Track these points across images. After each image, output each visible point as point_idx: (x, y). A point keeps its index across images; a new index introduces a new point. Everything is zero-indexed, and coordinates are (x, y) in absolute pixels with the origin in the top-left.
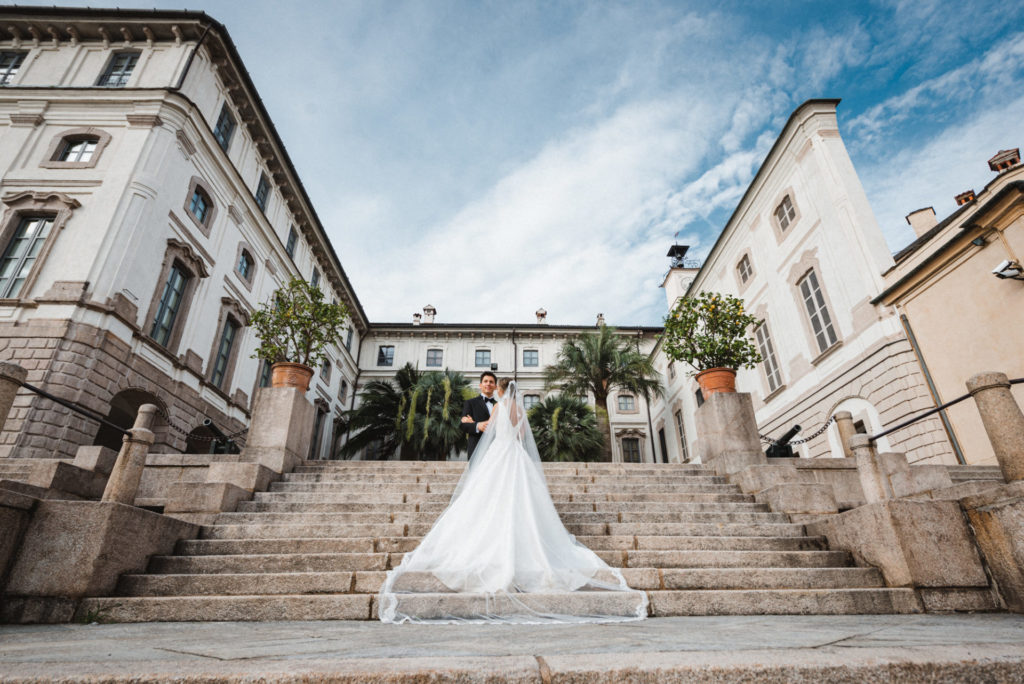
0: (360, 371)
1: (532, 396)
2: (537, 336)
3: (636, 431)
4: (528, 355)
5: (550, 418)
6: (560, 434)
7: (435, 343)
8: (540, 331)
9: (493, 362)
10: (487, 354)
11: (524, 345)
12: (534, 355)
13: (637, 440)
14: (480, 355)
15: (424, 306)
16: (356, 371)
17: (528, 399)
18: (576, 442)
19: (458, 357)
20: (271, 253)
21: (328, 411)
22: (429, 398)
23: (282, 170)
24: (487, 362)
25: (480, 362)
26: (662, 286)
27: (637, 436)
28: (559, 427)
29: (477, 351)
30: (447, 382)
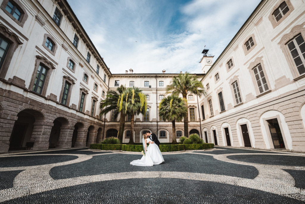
0: (109, 88)
1: (162, 95)
2: (163, 77)
3: (194, 106)
4: (160, 83)
5: (169, 103)
6: (173, 108)
7: (132, 79)
8: (164, 75)
9: (150, 85)
10: (148, 83)
11: (159, 79)
12: (162, 83)
13: (194, 109)
14: (146, 83)
15: (129, 69)
16: (108, 88)
17: (161, 96)
18: (178, 111)
19: (139, 83)
20: (64, 42)
21: (97, 101)
22: (127, 96)
23: (66, 8)
24: (148, 85)
25: (146, 85)
26: (200, 62)
27: (194, 107)
28: (172, 106)
29: (145, 82)
30: (133, 91)
